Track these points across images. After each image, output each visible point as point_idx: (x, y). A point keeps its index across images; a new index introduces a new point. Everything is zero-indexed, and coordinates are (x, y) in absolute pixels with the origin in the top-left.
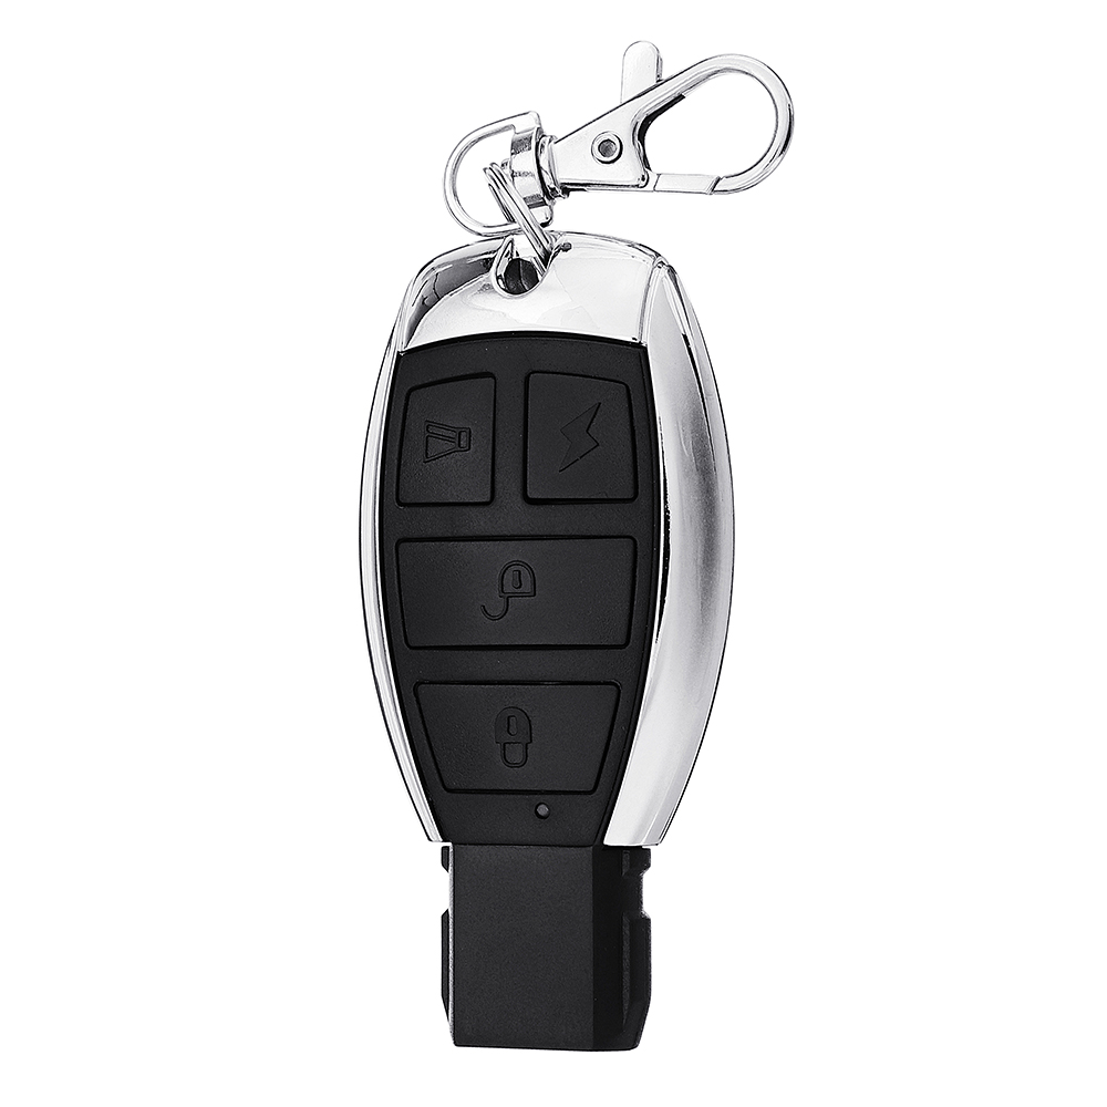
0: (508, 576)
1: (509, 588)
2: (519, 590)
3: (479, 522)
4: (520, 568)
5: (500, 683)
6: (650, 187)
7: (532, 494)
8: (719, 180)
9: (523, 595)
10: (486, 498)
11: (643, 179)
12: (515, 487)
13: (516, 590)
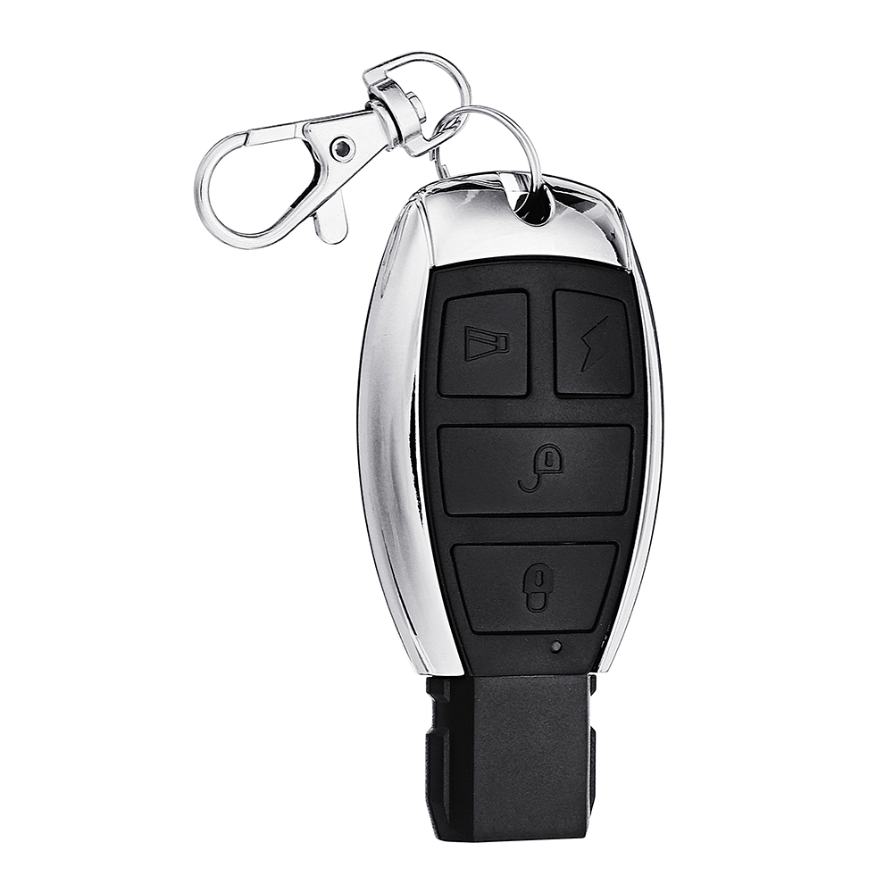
0: (542, 457)
1: (541, 465)
2: (550, 468)
3: (517, 411)
4: (550, 449)
5: (530, 544)
6: (300, 126)
7: (561, 390)
8: (245, 144)
9: (553, 472)
10: (524, 392)
11: (307, 131)
12: (549, 385)
13: (547, 468)
